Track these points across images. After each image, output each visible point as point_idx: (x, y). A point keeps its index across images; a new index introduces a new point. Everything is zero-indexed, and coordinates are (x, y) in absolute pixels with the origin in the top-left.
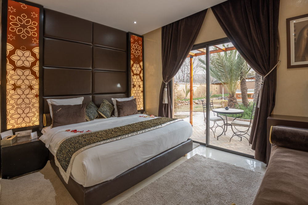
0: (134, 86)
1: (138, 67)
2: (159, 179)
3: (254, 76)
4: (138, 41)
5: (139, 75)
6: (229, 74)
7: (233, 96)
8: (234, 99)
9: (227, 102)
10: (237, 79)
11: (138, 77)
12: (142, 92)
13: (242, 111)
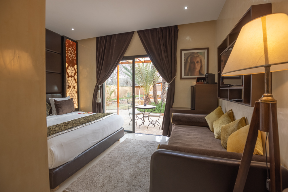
0: (69, 87)
1: (72, 70)
2: (104, 157)
3: (162, 82)
4: (72, 45)
5: (74, 77)
6: (146, 79)
7: (148, 97)
8: (149, 99)
9: (143, 101)
10: (150, 84)
11: (73, 79)
12: (76, 92)
13: (155, 106)
